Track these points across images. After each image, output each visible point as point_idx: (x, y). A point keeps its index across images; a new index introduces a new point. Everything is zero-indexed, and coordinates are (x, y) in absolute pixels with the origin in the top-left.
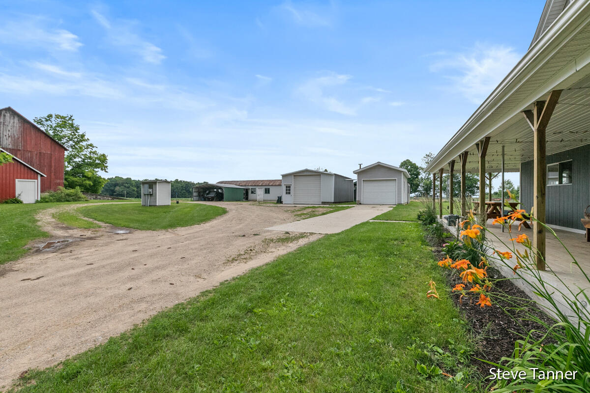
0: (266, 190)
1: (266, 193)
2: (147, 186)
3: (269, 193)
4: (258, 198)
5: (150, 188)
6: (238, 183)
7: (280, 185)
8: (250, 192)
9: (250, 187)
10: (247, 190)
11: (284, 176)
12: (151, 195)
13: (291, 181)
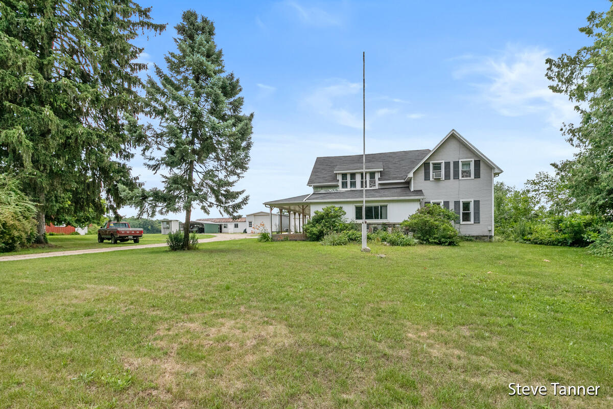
0: (235, 225)
1: (235, 227)
2: (165, 223)
3: (237, 227)
4: (229, 231)
5: (167, 224)
6: (213, 221)
7: (245, 221)
8: (223, 227)
9: (223, 223)
10: (221, 226)
11: (247, 216)
12: (168, 228)
13: (252, 219)
